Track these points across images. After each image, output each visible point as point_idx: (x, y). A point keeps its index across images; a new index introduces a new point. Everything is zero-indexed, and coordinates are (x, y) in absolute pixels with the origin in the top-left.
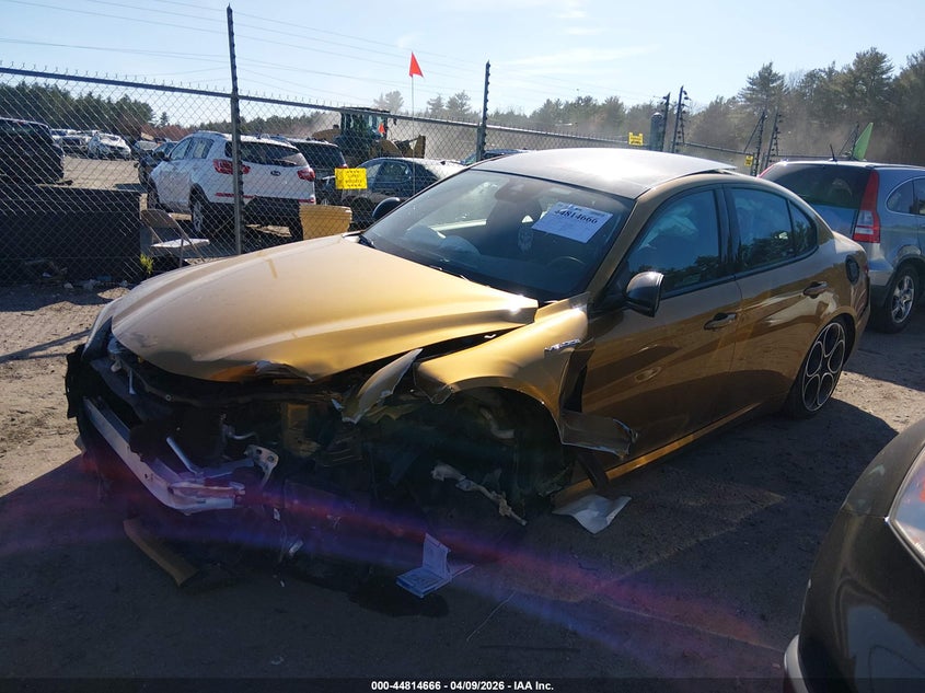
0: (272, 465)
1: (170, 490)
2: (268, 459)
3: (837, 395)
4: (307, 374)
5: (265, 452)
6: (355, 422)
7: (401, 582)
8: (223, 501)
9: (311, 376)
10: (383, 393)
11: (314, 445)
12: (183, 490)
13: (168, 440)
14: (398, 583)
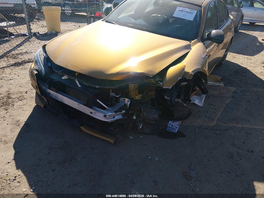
0: (129, 103)
1: (105, 116)
2: (127, 101)
3: (226, 59)
4: (150, 75)
5: (127, 100)
6: (170, 88)
7: (168, 129)
8: (119, 116)
9: (151, 75)
10: (179, 78)
11: (141, 95)
12: (109, 115)
13: (98, 100)
14: (167, 130)
